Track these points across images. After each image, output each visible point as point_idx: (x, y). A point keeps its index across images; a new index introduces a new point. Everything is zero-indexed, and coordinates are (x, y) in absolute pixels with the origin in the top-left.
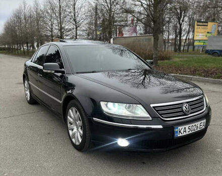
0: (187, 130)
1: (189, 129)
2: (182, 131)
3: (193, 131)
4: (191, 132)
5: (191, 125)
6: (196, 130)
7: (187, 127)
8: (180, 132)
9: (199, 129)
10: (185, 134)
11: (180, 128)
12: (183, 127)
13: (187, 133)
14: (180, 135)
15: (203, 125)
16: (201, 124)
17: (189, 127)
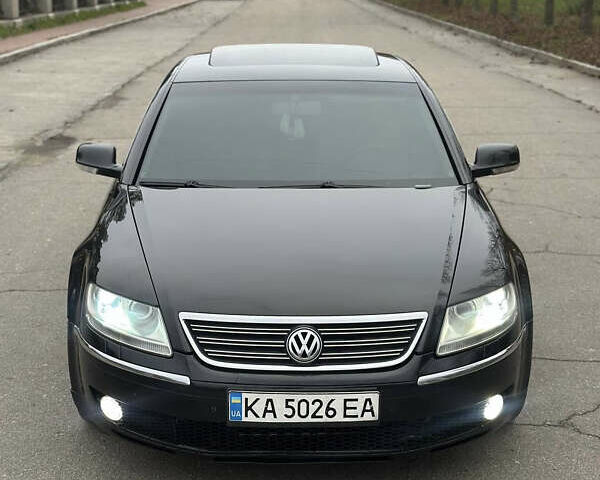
0: (282, 410)
2: (259, 408)
3: (309, 419)
4: (296, 419)
5: (298, 397)
6: (325, 419)
7: (279, 399)
8: (249, 408)
9: (339, 418)
11: (251, 397)
12: (264, 397)
13: (281, 419)
14: (251, 418)
15: (364, 410)
16: (349, 404)
17: (287, 401)
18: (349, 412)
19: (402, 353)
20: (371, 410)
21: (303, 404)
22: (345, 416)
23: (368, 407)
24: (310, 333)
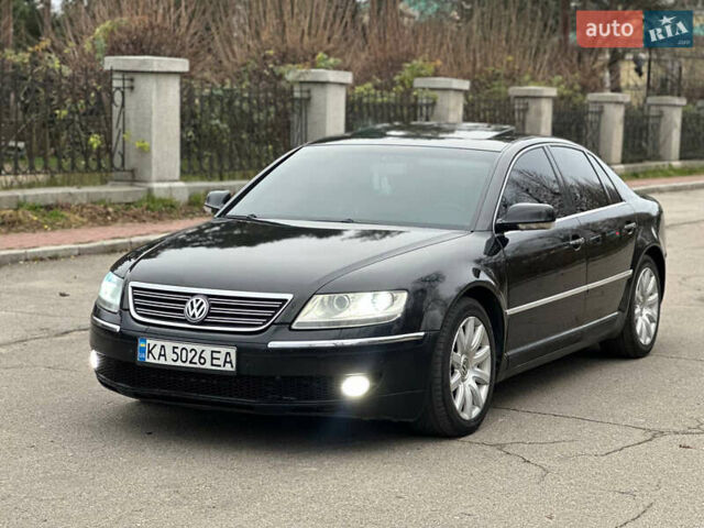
0: (170, 356)
1: (174, 352)
2: (156, 352)
3: (188, 364)
4: (179, 363)
5: (181, 346)
6: (198, 366)
7: (169, 345)
8: (150, 352)
9: (208, 366)
10: (162, 361)
11: (151, 342)
12: (160, 343)
13: (170, 362)
14: (151, 360)
15: (225, 362)
16: (215, 355)
17: (174, 348)
18: (215, 362)
19: (264, 323)
20: (230, 362)
21: (184, 352)
22: (212, 365)
23: (228, 360)
24: (201, 300)
